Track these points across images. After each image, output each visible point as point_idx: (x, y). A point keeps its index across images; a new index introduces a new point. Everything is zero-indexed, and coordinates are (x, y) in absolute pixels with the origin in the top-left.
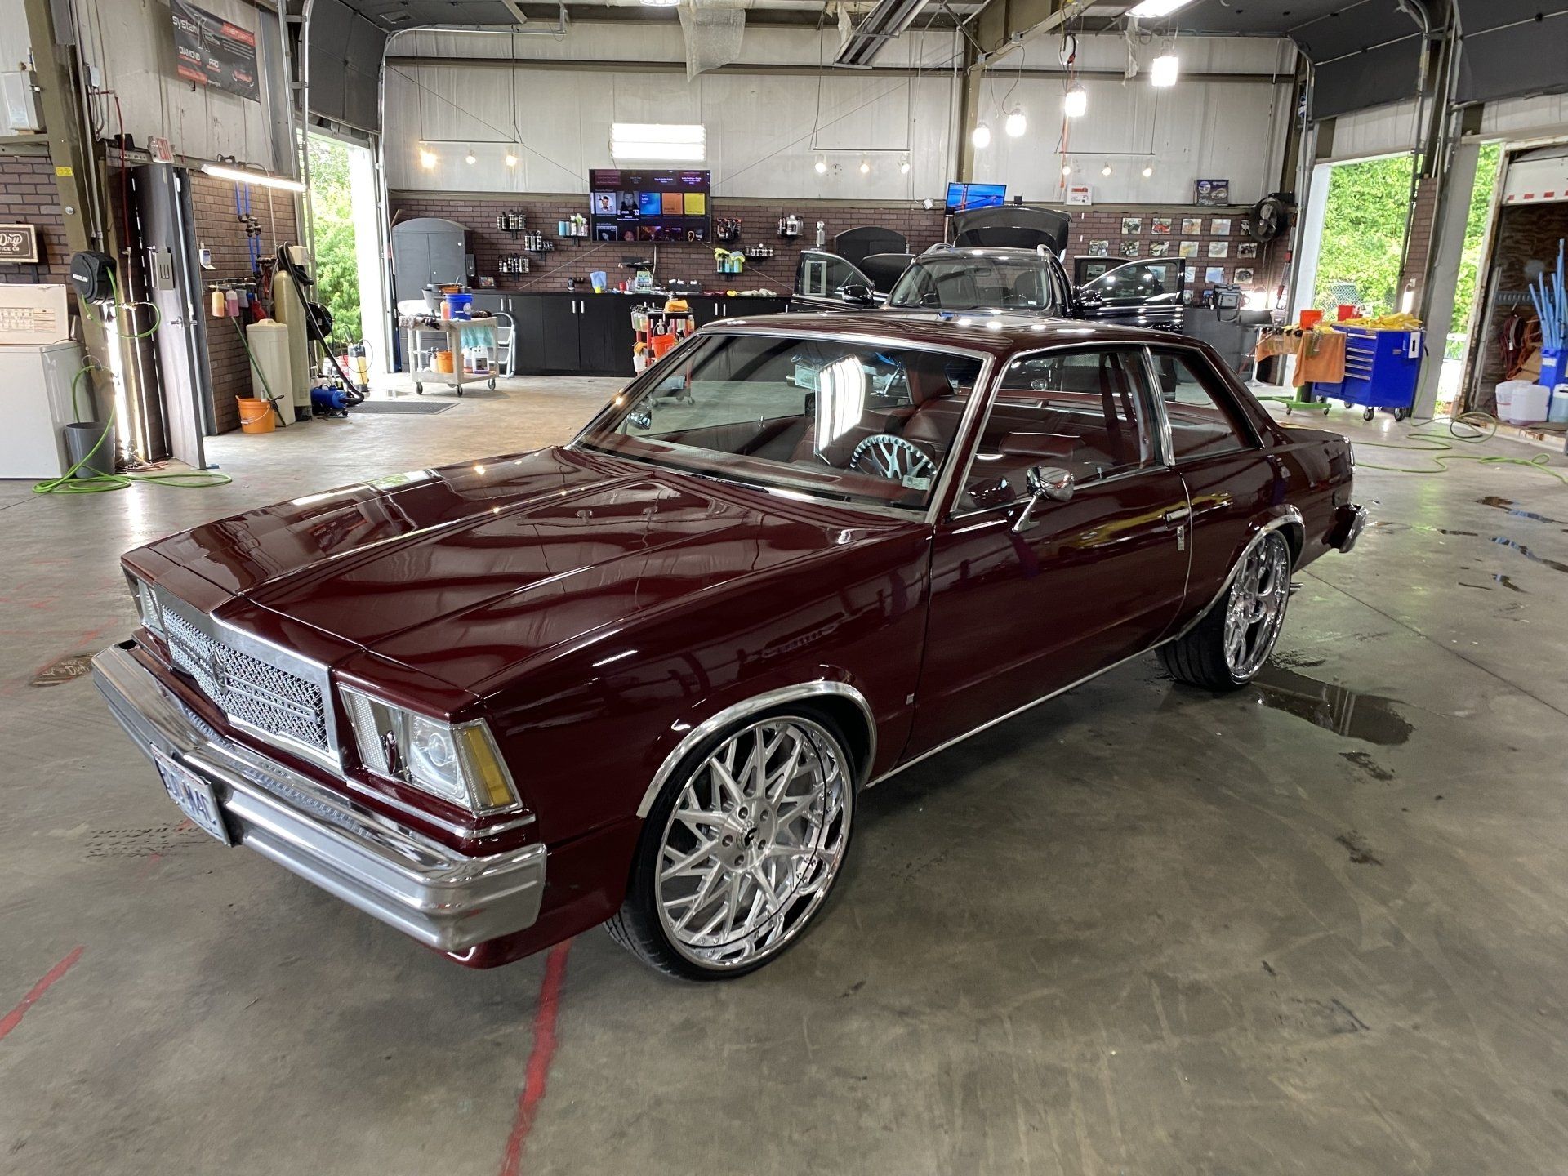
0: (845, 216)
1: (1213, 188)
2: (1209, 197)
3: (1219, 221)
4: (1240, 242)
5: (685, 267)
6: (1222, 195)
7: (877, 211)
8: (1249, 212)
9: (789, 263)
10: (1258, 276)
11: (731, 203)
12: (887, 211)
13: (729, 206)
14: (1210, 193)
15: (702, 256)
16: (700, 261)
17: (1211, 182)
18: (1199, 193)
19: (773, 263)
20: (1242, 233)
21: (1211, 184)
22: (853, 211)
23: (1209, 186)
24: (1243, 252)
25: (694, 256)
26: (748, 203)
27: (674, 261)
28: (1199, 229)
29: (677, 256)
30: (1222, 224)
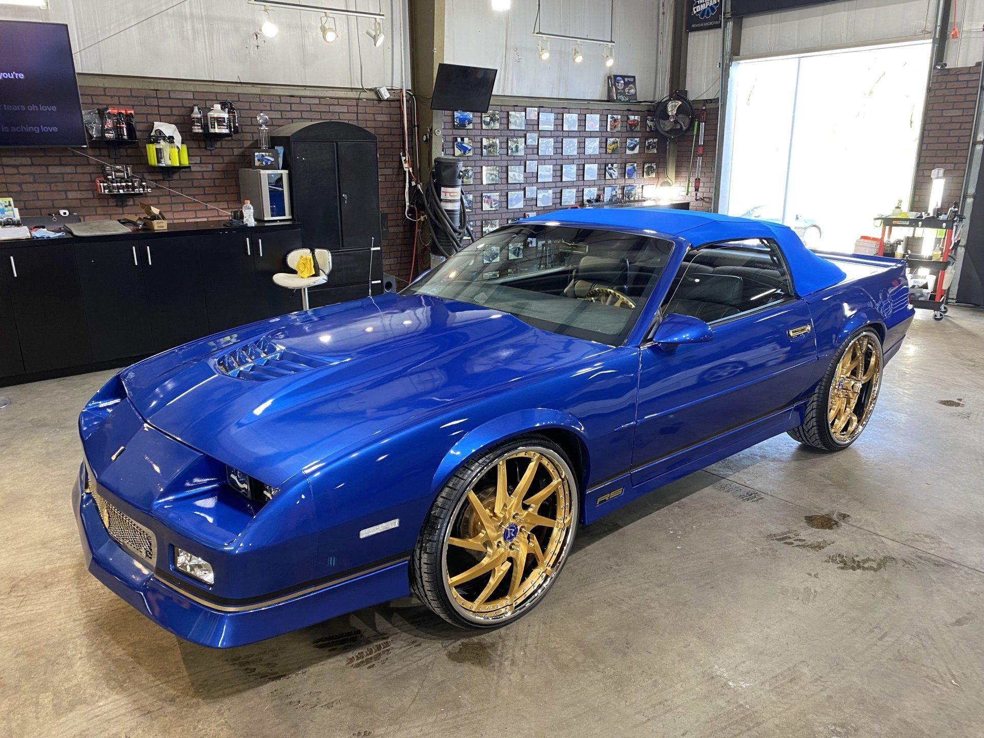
0: (283, 107)
1: (626, 84)
2: (623, 94)
3: (632, 118)
4: (647, 138)
5: (42, 187)
6: (632, 91)
7: (323, 101)
8: (652, 109)
9: (215, 175)
10: (661, 170)
11: (108, 83)
12: (336, 102)
13: (105, 89)
14: (624, 89)
15: (69, 169)
16: (67, 178)
17: (623, 77)
18: (616, 89)
19: (187, 176)
20: (648, 130)
21: (624, 81)
22: (293, 100)
23: (622, 82)
24: (648, 148)
25: (52, 170)
26: (136, 85)
27: (17, 179)
28: (619, 125)
29: (22, 170)
30: (634, 120)
